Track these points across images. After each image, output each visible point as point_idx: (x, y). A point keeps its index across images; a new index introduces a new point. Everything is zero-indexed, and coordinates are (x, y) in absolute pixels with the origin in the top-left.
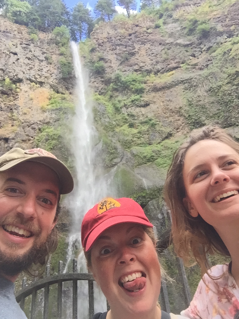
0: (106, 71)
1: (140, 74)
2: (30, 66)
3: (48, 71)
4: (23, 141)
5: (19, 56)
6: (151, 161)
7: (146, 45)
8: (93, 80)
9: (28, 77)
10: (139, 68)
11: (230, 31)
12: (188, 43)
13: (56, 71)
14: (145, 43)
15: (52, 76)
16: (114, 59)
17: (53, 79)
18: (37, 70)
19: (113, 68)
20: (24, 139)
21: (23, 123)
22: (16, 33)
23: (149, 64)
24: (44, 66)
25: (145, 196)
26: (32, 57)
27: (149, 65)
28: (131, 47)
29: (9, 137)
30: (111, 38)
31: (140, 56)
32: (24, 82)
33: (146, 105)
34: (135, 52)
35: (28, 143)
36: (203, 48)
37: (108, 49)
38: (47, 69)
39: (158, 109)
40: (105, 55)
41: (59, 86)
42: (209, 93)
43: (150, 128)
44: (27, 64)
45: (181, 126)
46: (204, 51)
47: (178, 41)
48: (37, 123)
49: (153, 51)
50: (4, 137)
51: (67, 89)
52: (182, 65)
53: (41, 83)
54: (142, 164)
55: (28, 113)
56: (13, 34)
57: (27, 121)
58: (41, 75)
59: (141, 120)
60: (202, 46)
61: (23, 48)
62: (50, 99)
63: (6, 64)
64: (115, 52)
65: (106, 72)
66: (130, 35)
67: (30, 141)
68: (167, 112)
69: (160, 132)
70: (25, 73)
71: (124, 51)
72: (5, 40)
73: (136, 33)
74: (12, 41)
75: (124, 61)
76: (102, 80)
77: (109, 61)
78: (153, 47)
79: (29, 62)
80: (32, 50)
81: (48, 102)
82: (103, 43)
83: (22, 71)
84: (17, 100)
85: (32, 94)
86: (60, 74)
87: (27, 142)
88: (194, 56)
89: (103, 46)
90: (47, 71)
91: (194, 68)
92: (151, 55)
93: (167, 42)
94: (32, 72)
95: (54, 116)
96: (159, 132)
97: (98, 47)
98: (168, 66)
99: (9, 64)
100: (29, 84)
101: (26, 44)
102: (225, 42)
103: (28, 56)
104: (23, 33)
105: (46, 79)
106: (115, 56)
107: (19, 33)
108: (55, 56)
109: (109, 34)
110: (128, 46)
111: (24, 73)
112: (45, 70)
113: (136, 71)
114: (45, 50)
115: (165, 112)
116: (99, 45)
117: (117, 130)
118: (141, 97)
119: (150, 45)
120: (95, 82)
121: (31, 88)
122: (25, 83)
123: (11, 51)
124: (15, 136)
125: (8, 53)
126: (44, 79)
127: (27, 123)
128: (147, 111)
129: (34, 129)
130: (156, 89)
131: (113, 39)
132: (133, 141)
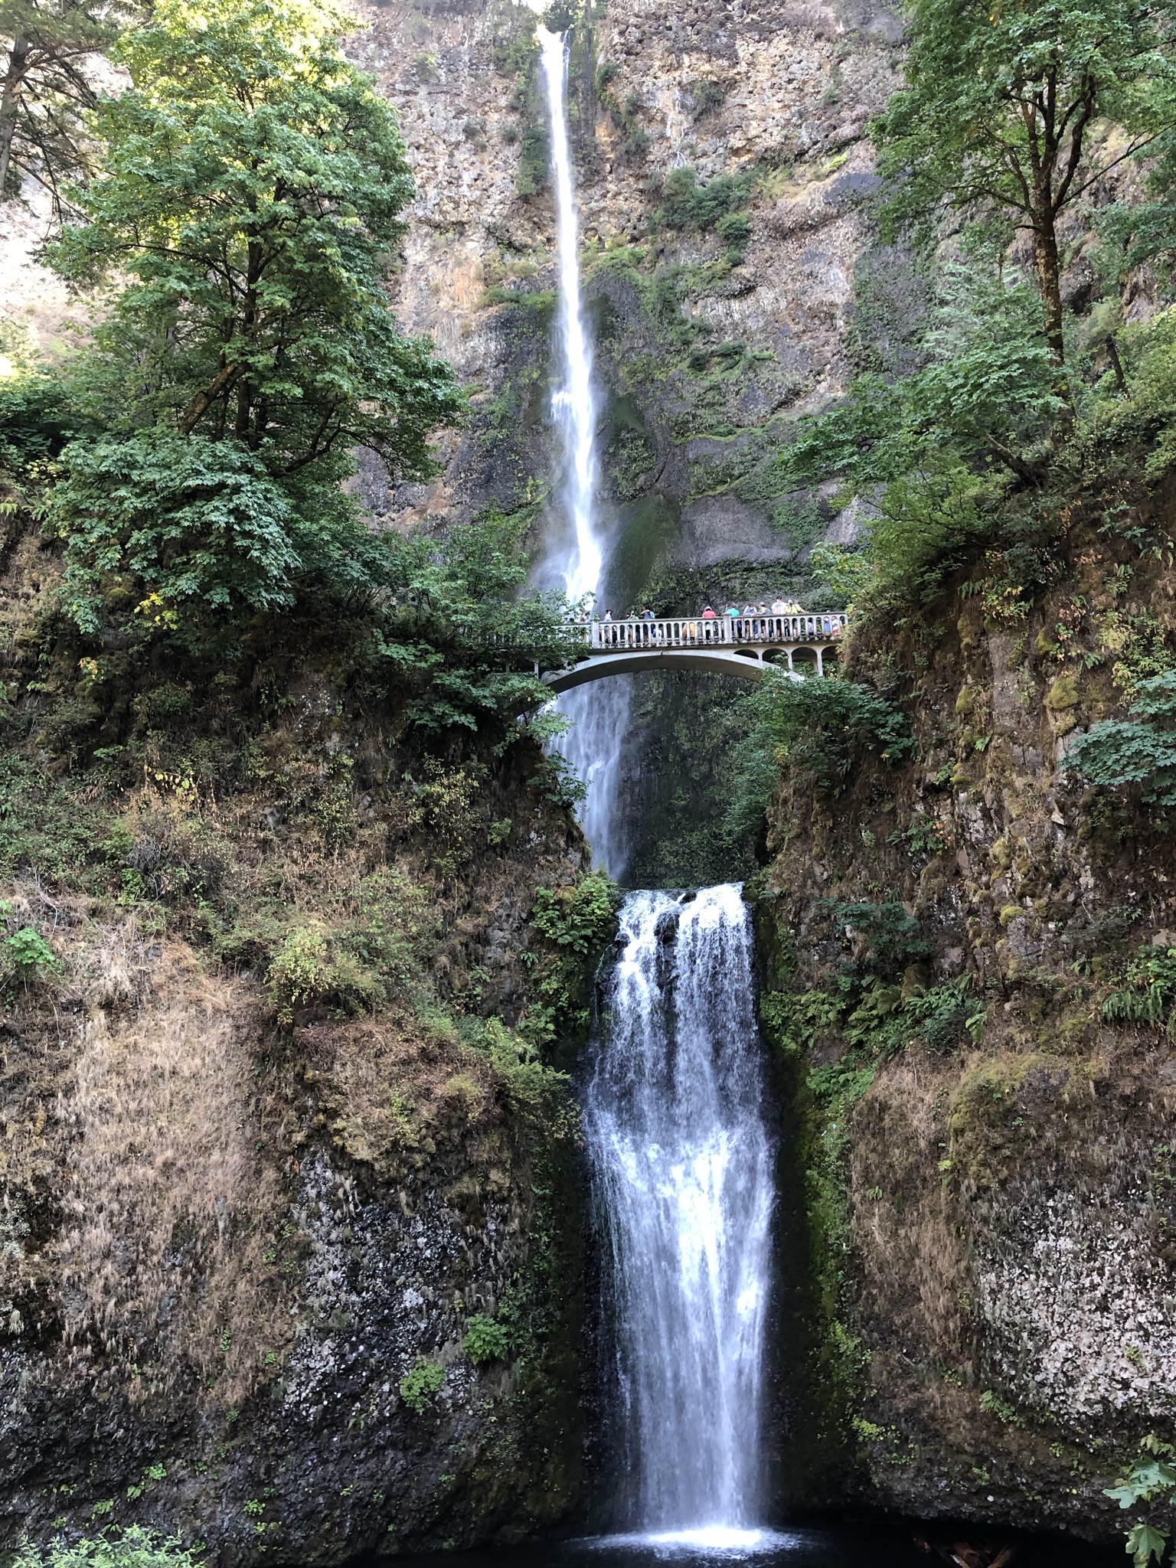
0: (651, 152)
3: (475, 180)
7: (775, 41)
10: (745, 142)
14: (771, 36)
15: (489, 197)
16: (674, 105)
17: (493, 207)
18: (445, 184)
19: (671, 141)
23: (777, 125)
24: (466, 164)
27: (776, 130)
28: (725, 54)
31: (751, 93)
32: (411, 233)
33: (748, 290)
34: (738, 77)
38: (474, 172)
39: (776, 306)
40: (648, 92)
43: (745, 375)
51: (539, 227)
53: (460, 226)
54: (704, 491)
58: (457, 198)
59: (728, 344)
64: (678, 80)
65: (651, 157)
68: (799, 317)
69: (769, 387)
71: (703, 73)
75: (703, 114)
76: (641, 185)
77: (659, 117)
78: (795, 53)
80: (426, 110)
81: (480, 295)
82: (640, 41)
85: (436, 273)
86: (513, 182)
89: (643, 54)
90: (473, 183)
92: (785, 84)
94: (433, 194)
95: (492, 347)
96: (765, 388)
97: (625, 61)
98: (832, 135)
100: (427, 236)
101: (407, 93)
104: (395, 40)
105: (473, 209)
106: (677, 93)
108: (496, 116)
112: (467, 177)
114: (461, 102)
115: (794, 316)
116: (629, 51)
119: (789, 43)
121: (432, 251)
122: (415, 235)
126: (467, 210)
128: (747, 312)
130: (783, 233)
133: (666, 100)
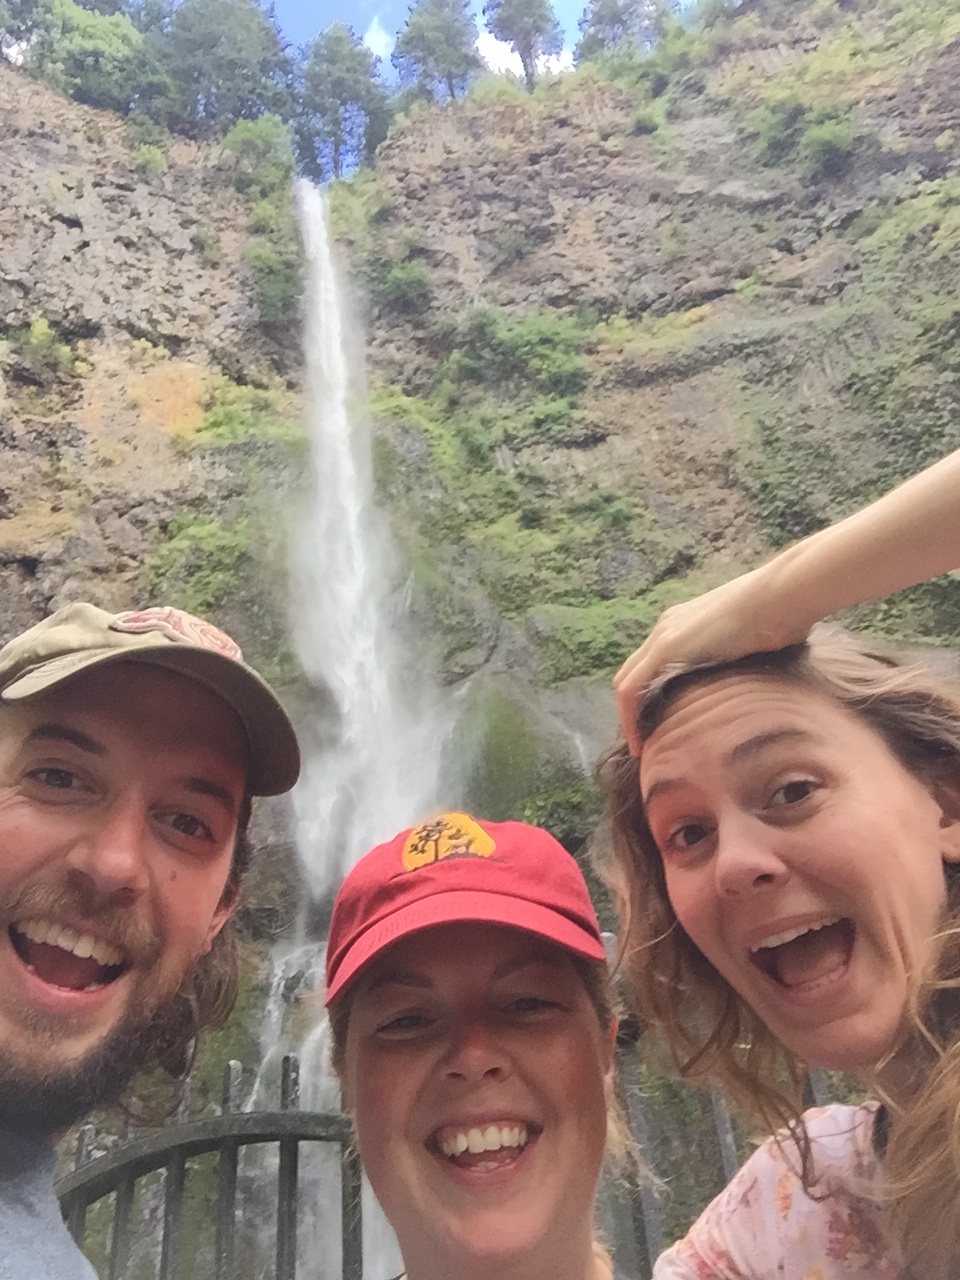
0: (436, 298)
1: (571, 314)
2: (133, 273)
3: (202, 294)
4: (96, 570)
5: (89, 233)
6: (609, 664)
7: (599, 198)
8: (381, 334)
9: (122, 316)
10: (566, 291)
11: (934, 153)
12: (766, 195)
13: (234, 297)
14: (593, 193)
15: (217, 316)
16: (469, 251)
17: (221, 329)
18: (160, 290)
19: (465, 287)
20: (101, 562)
21: (96, 500)
22: (78, 139)
23: (608, 277)
24: (190, 276)
25: (580, 803)
26: (140, 238)
27: (607, 282)
28: (535, 205)
29: (41, 554)
30: (456, 169)
31: (570, 244)
32: (104, 337)
33: (593, 439)
34: (553, 229)
35: (114, 580)
36: (823, 219)
37: (445, 211)
38: (201, 286)
39: (638, 458)
40: (434, 236)
41: (246, 357)
42: (845, 396)
43: (608, 532)
44: (121, 265)
45: (731, 525)
46: (829, 228)
47: (727, 189)
48: (154, 500)
49: (624, 223)
50: (21, 552)
51: (279, 367)
52: (738, 284)
53: (175, 343)
54: (572, 675)
55: (118, 462)
56: (68, 142)
57: (114, 490)
58: (174, 309)
59: (572, 499)
60: (821, 210)
61: (104, 201)
62: (208, 407)
63: (35, 262)
64: (473, 227)
65: (435, 304)
66: (534, 159)
67: (123, 571)
68: (676, 470)
69: (645, 550)
70: (112, 300)
71: (507, 222)
72: (33, 166)
73: (556, 152)
74: (62, 173)
75: (507, 263)
76: (420, 334)
77: (448, 261)
78: (626, 211)
79: (129, 256)
80: (143, 209)
81: (199, 417)
82: (424, 187)
83: (101, 293)
84: (76, 405)
85: (136, 385)
86: (251, 306)
87: (113, 574)
88: (786, 247)
89: (428, 199)
90: (198, 296)
91: (787, 296)
92: (614, 239)
93: (682, 189)
94: (141, 298)
95: (221, 473)
96: (641, 550)
97: (406, 203)
98: (685, 288)
99: (50, 261)
100: (126, 343)
101: (120, 187)
102: (913, 197)
103: (123, 232)
104: (109, 141)
105: (194, 326)
106: (472, 240)
107: (90, 140)
108: (235, 235)
109: (450, 152)
110: (524, 203)
111: (106, 300)
113: (555, 301)
114: (191, 212)
115: (667, 469)
116: (411, 195)
117: (475, 535)
118: (573, 406)
119: (616, 201)
120: (391, 341)
122: (109, 340)
123: (59, 210)
124: (67, 550)
125: (45, 218)
126: (187, 325)
127: (115, 502)
128: (596, 465)
129: (140, 523)
130: (633, 378)
131: (467, 171)
132: (537, 584)
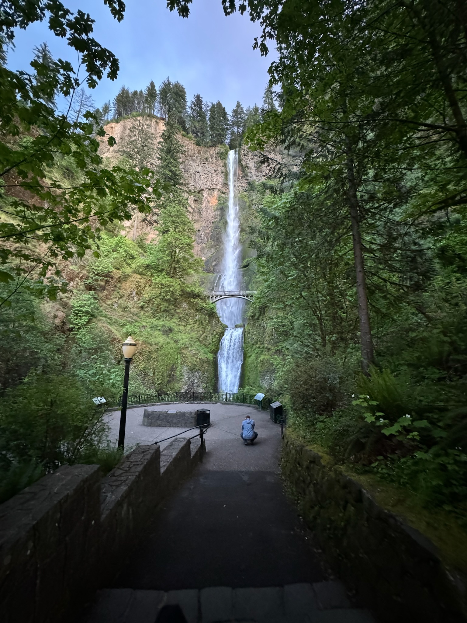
2: (207, 179)
5: (201, 173)
8: (242, 182)
9: (206, 187)
12: (294, 154)
13: (221, 179)
15: (219, 183)
17: (219, 185)
18: (211, 181)
22: (197, 154)
24: (214, 177)
26: (207, 172)
41: (223, 189)
44: (205, 178)
50: (198, 229)
53: (213, 189)
58: (213, 184)
62: (218, 200)
70: (205, 184)
74: (196, 163)
79: (206, 175)
80: (207, 166)
81: (217, 202)
83: (203, 183)
84: (202, 204)
85: (209, 198)
86: (223, 180)
94: (208, 183)
100: (207, 191)
101: (204, 163)
103: (205, 172)
104: (201, 153)
107: (199, 154)
112: (215, 180)
113: (264, 176)
114: (214, 165)
121: (208, 194)
122: (205, 191)
123: (197, 171)
125: (195, 173)
126: (215, 186)
133: (251, 164)
